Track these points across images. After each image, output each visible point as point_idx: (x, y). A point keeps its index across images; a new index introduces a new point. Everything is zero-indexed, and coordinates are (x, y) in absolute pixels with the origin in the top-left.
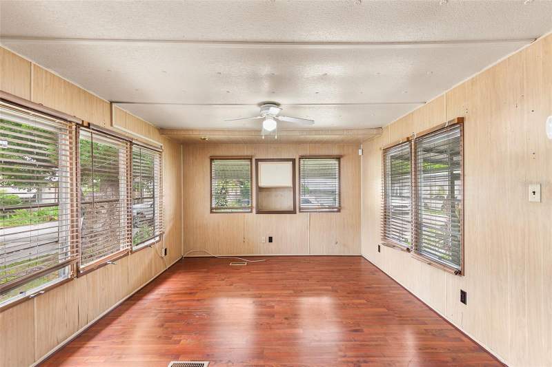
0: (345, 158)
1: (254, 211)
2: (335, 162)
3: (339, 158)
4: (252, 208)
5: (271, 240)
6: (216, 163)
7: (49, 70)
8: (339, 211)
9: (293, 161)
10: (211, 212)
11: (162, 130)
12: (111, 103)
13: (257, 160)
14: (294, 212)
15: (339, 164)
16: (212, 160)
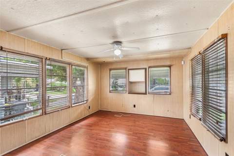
0: (174, 66)
1: (127, 93)
2: (168, 68)
3: (170, 66)
4: (126, 91)
5: (134, 106)
6: (112, 71)
7: (33, 40)
8: (170, 94)
9: (146, 69)
10: (110, 92)
11: (88, 59)
12: (62, 50)
13: (129, 70)
14: (145, 94)
15: (170, 69)
16: (110, 70)
